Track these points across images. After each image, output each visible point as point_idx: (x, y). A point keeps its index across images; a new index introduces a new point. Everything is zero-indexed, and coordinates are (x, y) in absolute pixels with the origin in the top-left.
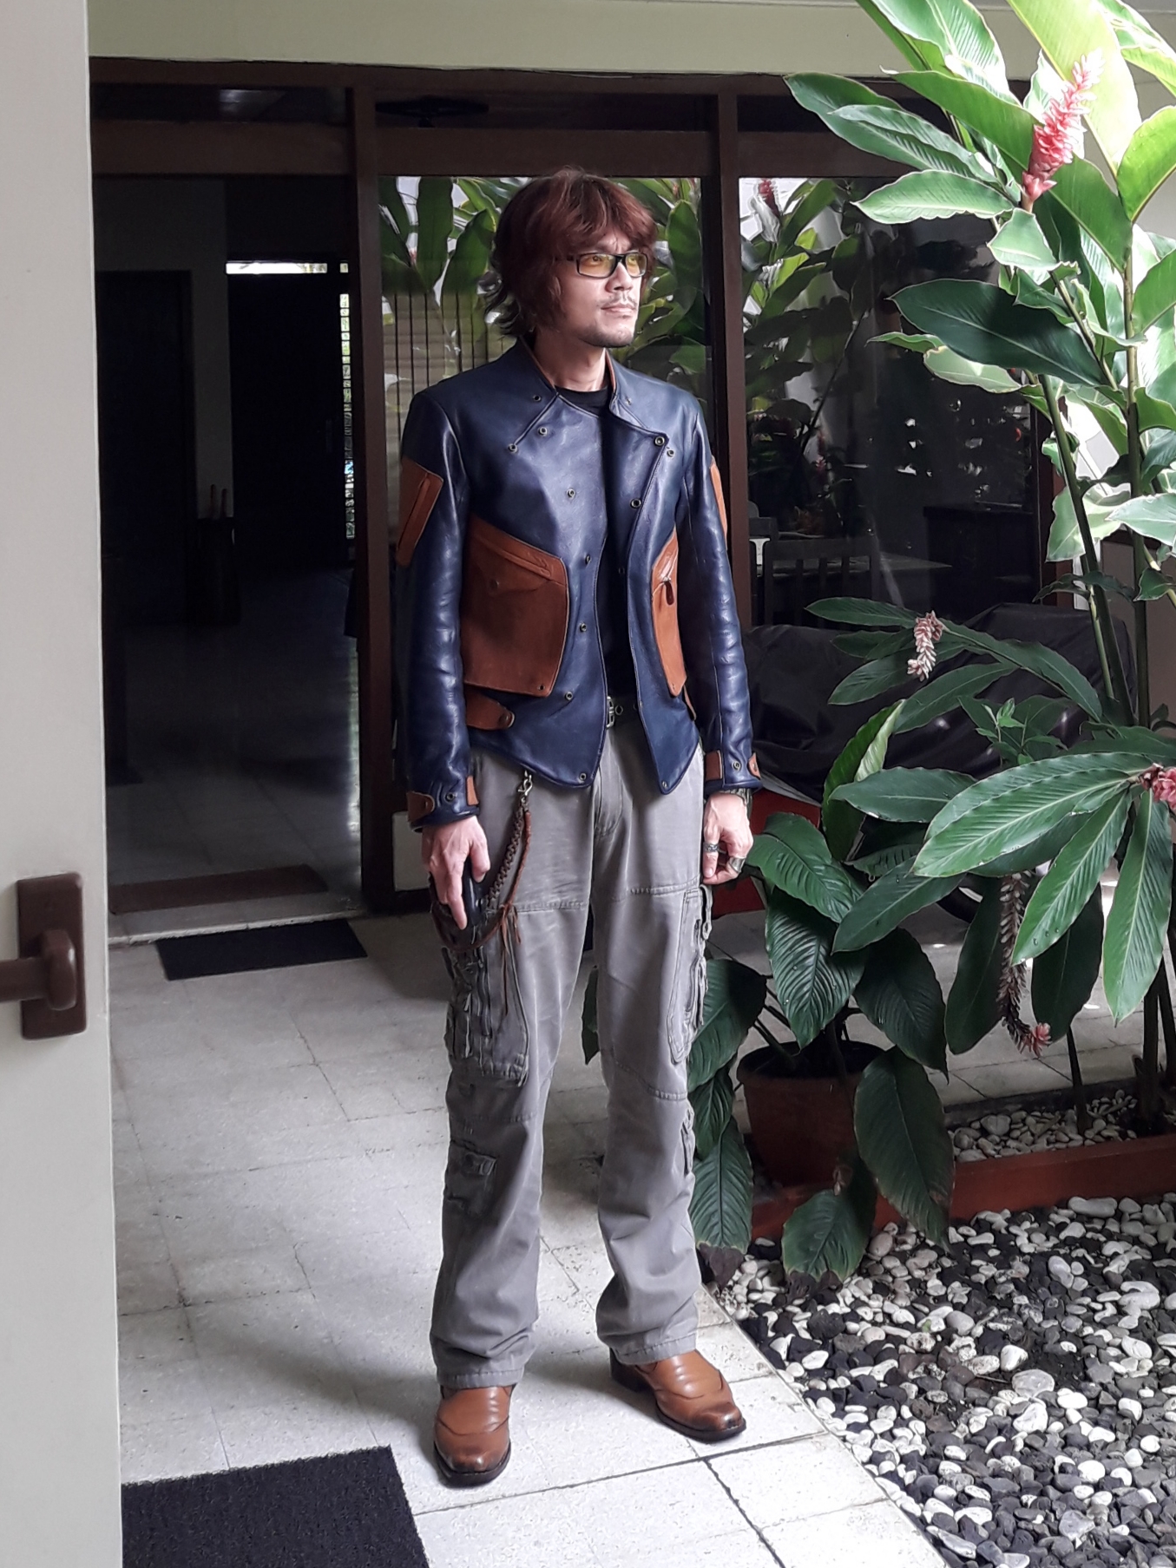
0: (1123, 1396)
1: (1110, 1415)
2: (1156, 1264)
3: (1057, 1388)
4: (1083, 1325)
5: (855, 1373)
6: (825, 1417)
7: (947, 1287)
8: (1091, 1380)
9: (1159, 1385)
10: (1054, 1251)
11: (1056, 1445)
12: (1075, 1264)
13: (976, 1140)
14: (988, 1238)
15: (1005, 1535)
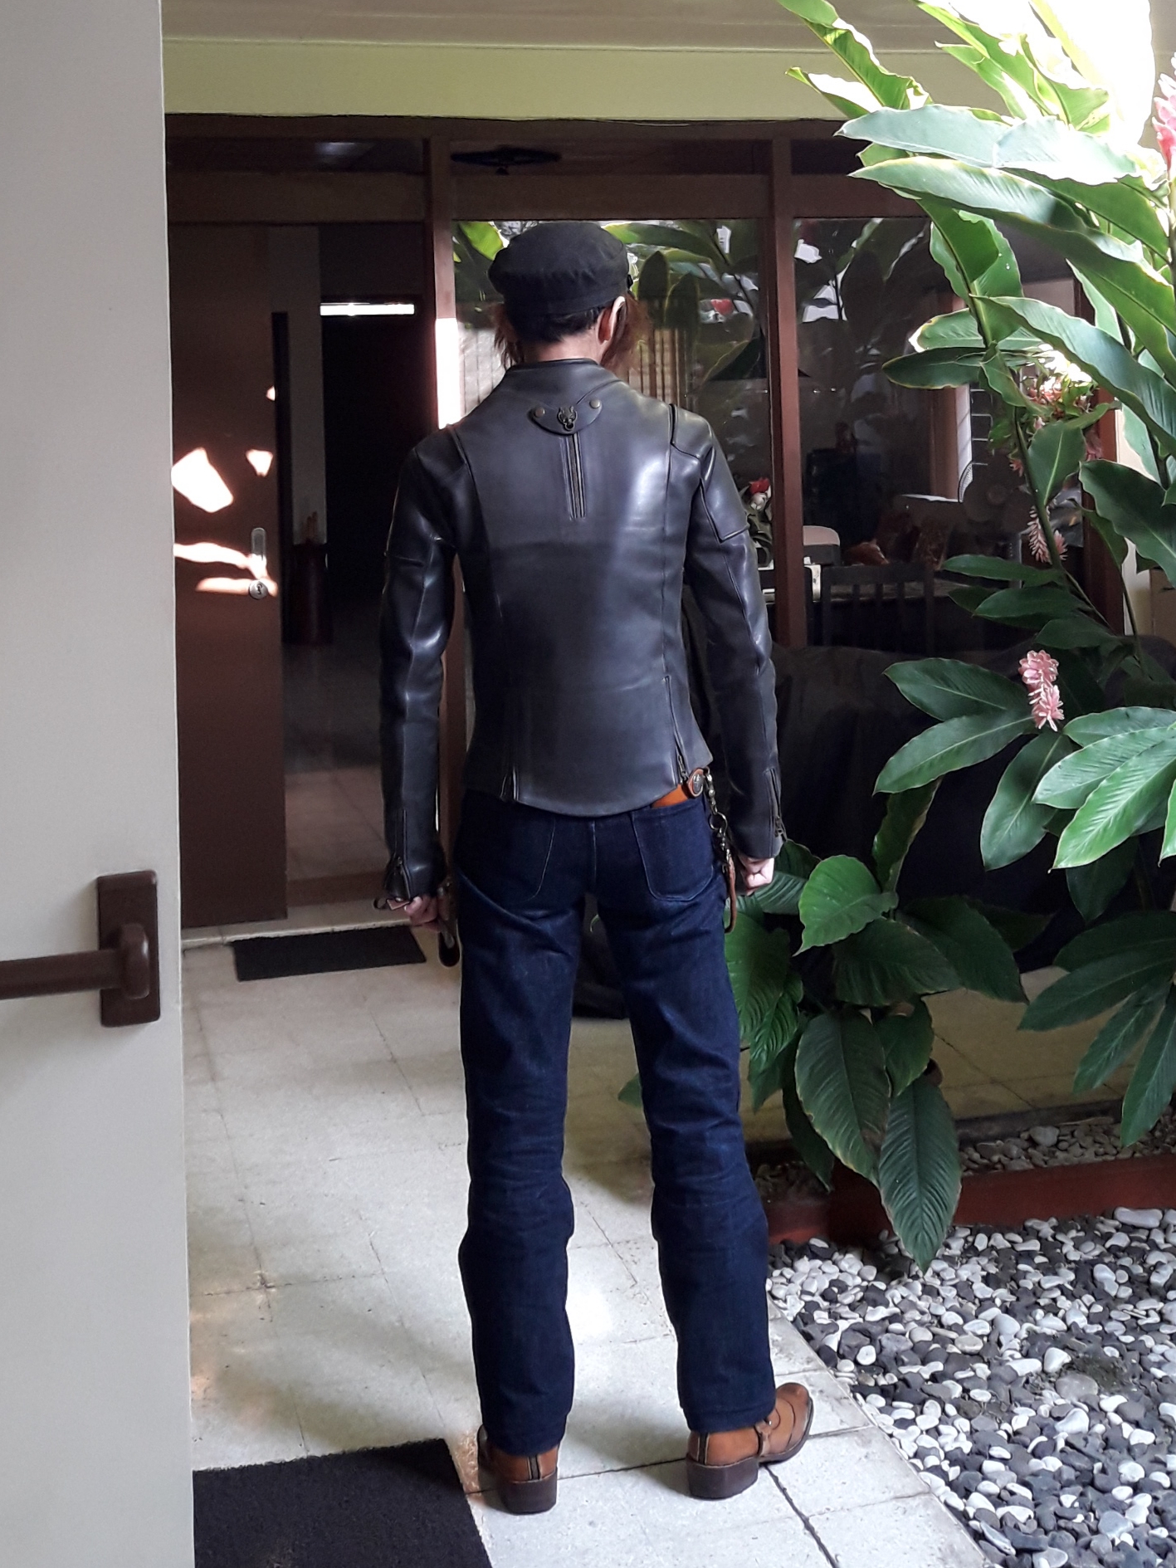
0: (1165, 1401)
1: (1150, 1418)
3: (1100, 1392)
5: (904, 1370)
6: (874, 1413)
7: (993, 1291)
10: (1099, 1259)
11: (1098, 1446)
12: (1121, 1272)
13: (1025, 1150)
14: (1034, 1245)
15: (1046, 1532)
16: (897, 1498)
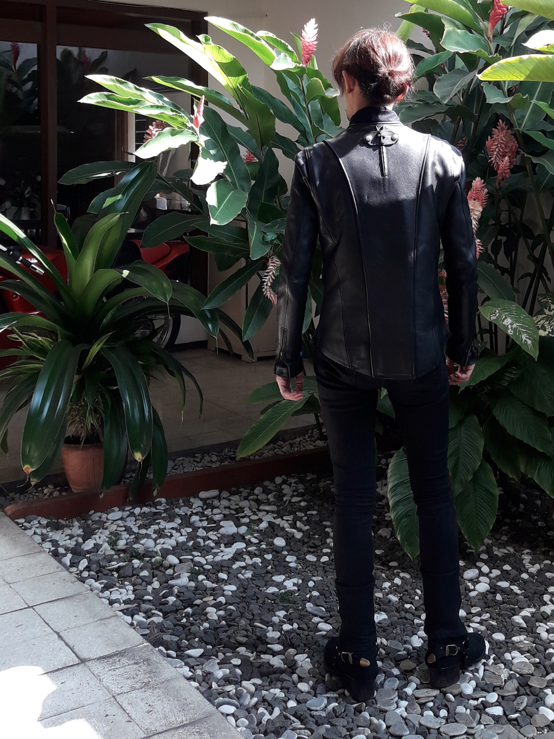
16: (101, 619)
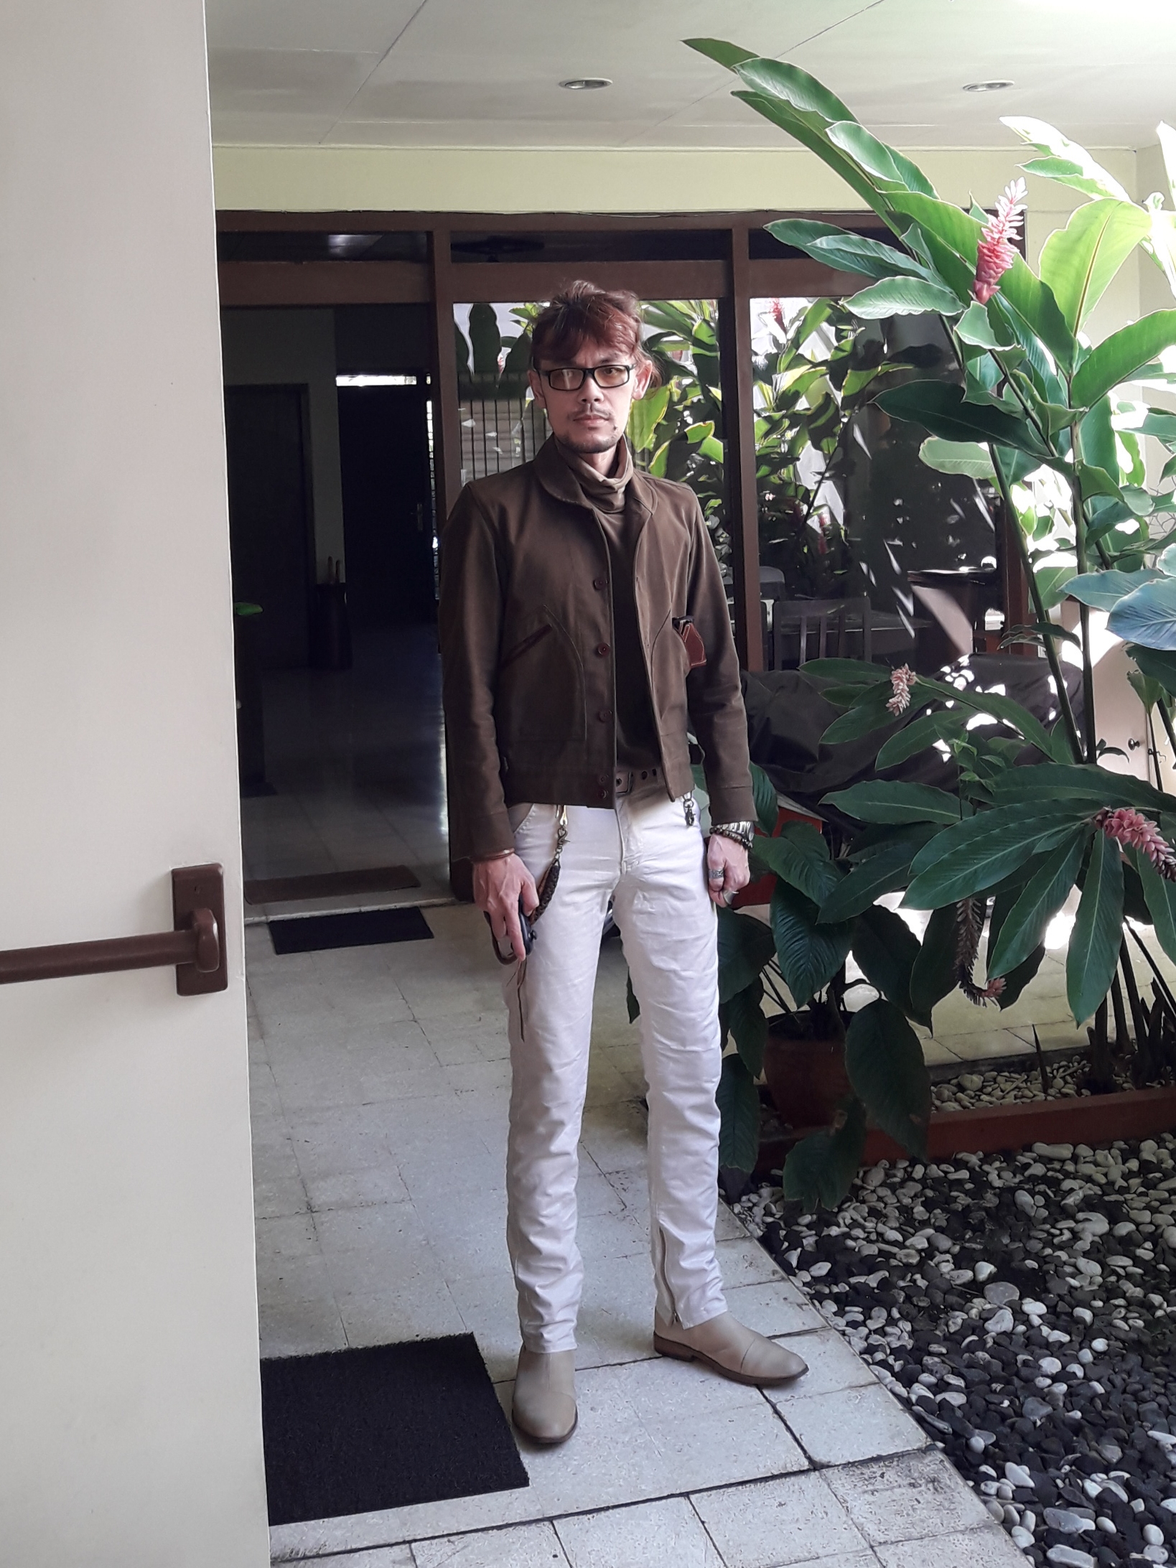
0: (1077, 1306)
1: (1065, 1320)
2: (1106, 1198)
3: (1021, 1298)
4: (1043, 1248)
5: (853, 1280)
6: (829, 1316)
7: (930, 1213)
8: (1050, 1293)
9: (1108, 1297)
10: (1019, 1187)
11: (1021, 1343)
12: (1037, 1197)
13: (955, 1094)
14: (964, 1174)
15: (978, 1415)
